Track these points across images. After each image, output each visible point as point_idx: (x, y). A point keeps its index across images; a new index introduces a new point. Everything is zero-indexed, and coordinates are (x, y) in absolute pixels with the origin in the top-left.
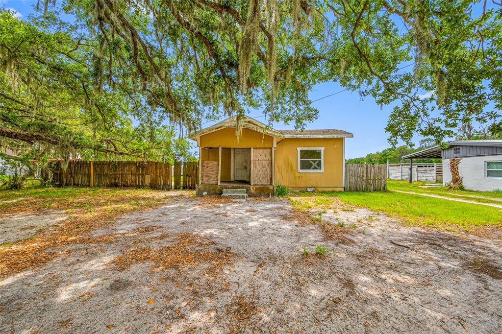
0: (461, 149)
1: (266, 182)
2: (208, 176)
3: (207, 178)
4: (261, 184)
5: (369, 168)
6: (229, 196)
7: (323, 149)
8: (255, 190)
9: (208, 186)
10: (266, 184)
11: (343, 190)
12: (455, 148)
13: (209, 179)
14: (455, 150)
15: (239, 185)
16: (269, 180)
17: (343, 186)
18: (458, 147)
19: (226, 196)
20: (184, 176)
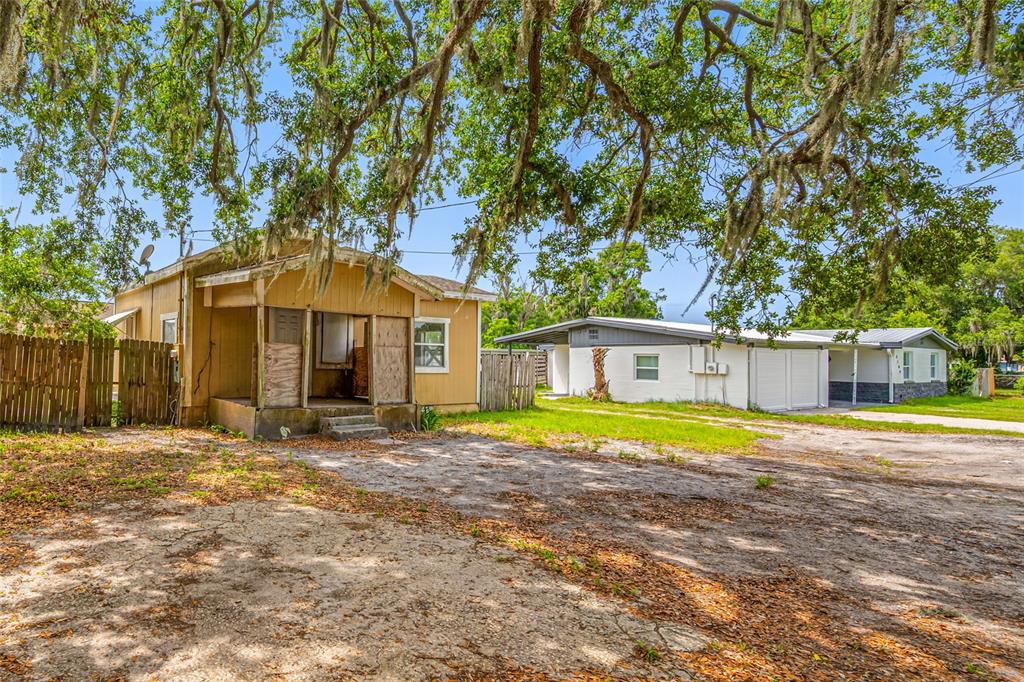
0: (600, 331)
1: (398, 396)
2: (277, 385)
3: (274, 391)
4: (389, 401)
5: (514, 364)
6: (355, 433)
7: (447, 321)
8: (383, 417)
9: (284, 412)
10: (398, 400)
11: (475, 408)
12: (591, 329)
13: (281, 393)
14: (590, 331)
15: (352, 406)
16: (404, 394)
17: (478, 401)
18: (595, 328)
19: (350, 434)
20: (121, 383)
